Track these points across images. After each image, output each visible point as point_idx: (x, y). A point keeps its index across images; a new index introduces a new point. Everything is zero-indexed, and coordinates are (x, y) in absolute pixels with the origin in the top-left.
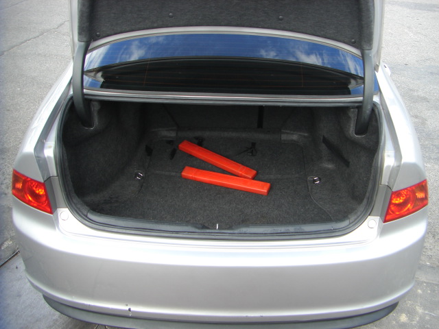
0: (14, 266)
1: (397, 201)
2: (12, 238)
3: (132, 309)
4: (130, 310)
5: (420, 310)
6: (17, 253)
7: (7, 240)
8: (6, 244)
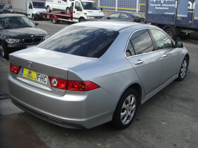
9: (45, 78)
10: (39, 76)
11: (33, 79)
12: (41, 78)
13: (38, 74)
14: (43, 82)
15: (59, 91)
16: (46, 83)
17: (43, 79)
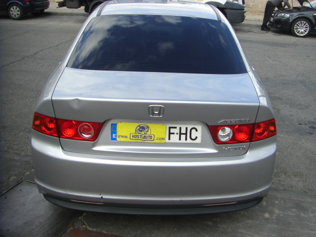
0: (19, 189)
1: (258, 131)
2: (16, 175)
3: (103, 197)
4: (102, 197)
5: (277, 211)
6: (20, 183)
7: (12, 176)
8: (12, 179)
9: (193, 131)
10: (172, 131)
11: (156, 141)
12: (181, 134)
13: (170, 128)
14: (189, 140)
15: (236, 149)
16: (198, 141)
17: (186, 134)
